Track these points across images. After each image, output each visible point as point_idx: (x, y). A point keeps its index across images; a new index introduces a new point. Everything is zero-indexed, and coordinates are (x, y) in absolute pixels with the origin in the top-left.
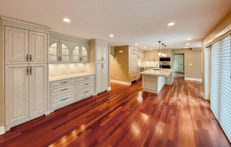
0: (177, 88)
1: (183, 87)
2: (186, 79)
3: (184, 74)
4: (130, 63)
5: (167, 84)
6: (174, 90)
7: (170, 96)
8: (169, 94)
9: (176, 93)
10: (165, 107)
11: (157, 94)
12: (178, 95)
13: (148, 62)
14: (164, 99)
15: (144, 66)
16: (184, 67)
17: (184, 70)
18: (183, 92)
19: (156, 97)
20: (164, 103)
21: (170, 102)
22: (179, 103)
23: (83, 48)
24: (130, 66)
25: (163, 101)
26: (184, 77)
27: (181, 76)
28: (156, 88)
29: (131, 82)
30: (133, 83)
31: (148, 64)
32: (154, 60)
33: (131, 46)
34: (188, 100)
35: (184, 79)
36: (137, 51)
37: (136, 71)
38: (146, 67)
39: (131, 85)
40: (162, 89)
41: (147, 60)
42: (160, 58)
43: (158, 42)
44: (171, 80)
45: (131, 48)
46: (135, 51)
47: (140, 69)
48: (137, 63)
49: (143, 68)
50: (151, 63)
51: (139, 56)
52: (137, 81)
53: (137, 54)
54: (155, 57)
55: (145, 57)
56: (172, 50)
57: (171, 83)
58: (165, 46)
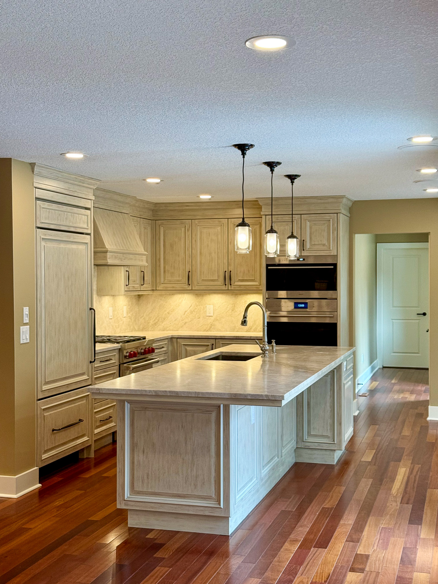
0: (364, 487)
2: (433, 414)
5: (307, 458)
8: (303, 528)
9: (348, 520)
11: (226, 538)
12: (356, 533)
18: (394, 506)
22: (351, 579)
26: (425, 404)
28: (213, 496)
29: (40, 469)
30: (56, 479)
31: (185, 315)
32: (231, 285)
33: (30, 164)
34: (413, 556)
35: (428, 419)
36: (89, 204)
37: (85, 377)
38: (167, 340)
39: (37, 490)
40: (267, 502)
41: (178, 281)
42: (268, 271)
43: (233, 148)
44: (329, 434)
45: (36, 185)
46: (74, 213)
47: (116, 353)
48: (90, 307)
49: (145, 350)
50: (210, 305)
51: (106, 252)
52: (92, 455)
53: (89, 232)
54: (233, 261)
55: (164, 259)
56: (350, 207)
57: (335, 450)
58: (293, 175)
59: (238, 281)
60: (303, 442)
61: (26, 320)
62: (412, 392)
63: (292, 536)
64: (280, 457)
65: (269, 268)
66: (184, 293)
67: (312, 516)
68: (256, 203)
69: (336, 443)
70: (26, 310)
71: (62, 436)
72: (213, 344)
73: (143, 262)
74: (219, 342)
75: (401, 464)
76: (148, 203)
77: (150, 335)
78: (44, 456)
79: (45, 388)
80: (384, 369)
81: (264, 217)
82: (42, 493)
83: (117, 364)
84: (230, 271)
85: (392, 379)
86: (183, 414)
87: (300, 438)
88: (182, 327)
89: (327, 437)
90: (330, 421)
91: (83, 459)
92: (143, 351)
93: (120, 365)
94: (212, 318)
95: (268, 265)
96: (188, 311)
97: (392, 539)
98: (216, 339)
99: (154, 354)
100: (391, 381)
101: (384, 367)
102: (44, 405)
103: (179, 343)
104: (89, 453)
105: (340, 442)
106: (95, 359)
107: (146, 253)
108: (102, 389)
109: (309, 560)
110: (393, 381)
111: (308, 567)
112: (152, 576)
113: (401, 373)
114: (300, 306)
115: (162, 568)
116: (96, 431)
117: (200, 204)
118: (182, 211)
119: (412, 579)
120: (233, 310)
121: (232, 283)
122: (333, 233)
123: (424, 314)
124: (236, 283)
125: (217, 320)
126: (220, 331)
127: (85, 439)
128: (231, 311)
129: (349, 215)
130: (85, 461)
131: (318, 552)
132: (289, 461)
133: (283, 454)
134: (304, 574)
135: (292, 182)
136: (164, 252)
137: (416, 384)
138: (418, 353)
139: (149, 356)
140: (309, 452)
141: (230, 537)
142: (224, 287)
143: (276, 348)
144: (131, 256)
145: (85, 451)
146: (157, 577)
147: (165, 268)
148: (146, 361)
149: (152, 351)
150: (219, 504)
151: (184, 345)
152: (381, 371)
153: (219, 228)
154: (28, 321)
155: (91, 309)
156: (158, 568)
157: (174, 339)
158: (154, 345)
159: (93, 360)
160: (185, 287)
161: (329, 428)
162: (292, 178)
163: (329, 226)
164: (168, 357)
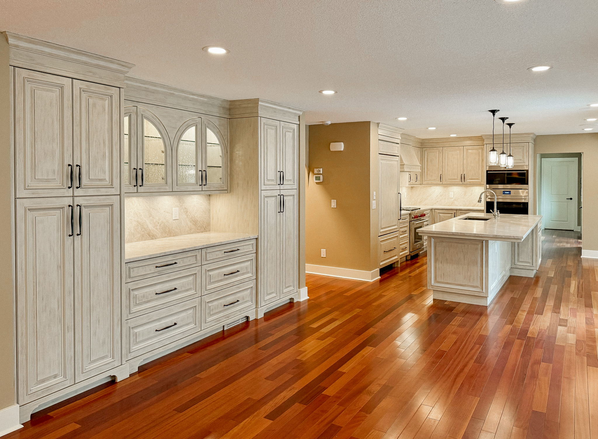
0: (554, 289)
1: (574, 284)
2: (586, 254)
3: (580, 238)
4: (373, 194)
5: (517, 273)
6: (545, 295)
7: (530, 313)
8: (526, 306)
9: (550, 303)
10: (518, 342)
11: (486, 307)
12: (556, 309)
13: (436, 191)
14: (511, 323)
15: (423, 207)
16: (580, 208)
17: (579, 224)
18: (574, 298)
19: (483, 318)
20: (512, 332)
21: (531, 328)
22: (561, 329)
23: (212, 137)
24: (373, 204)
25: (509, 327)
26: (579, 250)
27: (570, 244)
28: (479, 286)
29: (380, 269)
30: (386, 275)
31: (438, 197)
32: (464, 181)
33: (377, 123)
34: (592, 321)
35: (581, 257)
36: (398, 141)
37: (396, 227)
38: (429, 210)
39: (379, 279)
40: (501, 293)
41: (434, 179)
42: (487, 173)
43: (488, 112)
44: (530, 261)
45: (379, 133)
46: (393, 146)
47: (408, 216)
48: (398, 192)
49: (421, 215)
50: (451, 192)
51: (404, 165)
52: (399, 266)
53: (398, 155)
54: (466, 169)
55: (427, 168)
56: (534, 139)
57: (533, 270)
58: (511, 124)
59: (469, 180)
60: (515, 265)
61: (375, 198)
62: (567, 243)
63: (521, 308)
64: (505, 271)
65: (488, 172)
66: (437, 186)
67: (529, 301)
68: (481, 137)
69: (534, 266)
70: (375, 193)
71: (388, 255)
72: (455, 213)
73: (419, 170)
74: (458, 211)
75: (572, 278)
76: (420, 139)
77: (423, 208)
78: (381, 264)
79: (382, 231)
80: (545, 230)
81: (485, 145)
82: (381, 281)
83: (409, 221)
84: (465, 174)
85: (553, 235)
86: (463, 245)
87: (513, 262)
88: (435, 203)
89: (529, 262)
90: (531, 254)
91: (395, 267)
92: (420, 215)
93: (410, 222)
94: (453, 199)
95: (487, 171)
96: (439, 195)
97: (578, 314)
98: (456, 210)
99: (424, 217)
100: (553, 236)
101: (545, 229)
102: (381, 239)
103: (436, 212)
104: (398, 265)
105: (536, 265)
106: (401, 218)
107: (420, 165)
108: (424, 231)
109: (534, 320)
110: (554, 237)
111: (535, 322)
112: (455, 320)
113: (557, 232)
114: (506, 193)
115: (459, 317)
116: (401, 254)
117: (448, 139)
118: (438, 143)
119: (595, 331)
120: (465, 195)
121: (465, 181)
122: (526, 153)
123: (571, 199)
124: (468, 181)
125: (456, 200)
126: (457, 206)
127: (396, 257)
128: (463, 195)
129: (534, 143)
130: (396, 268)
131: (538, 317)
132: (508, 275)
133: (507, 270)
134: (534, 325)
135: (510, 127)
136: (427, 164)
137: (568, 239)
138: (567, 221)
139: (422, 218)
140: (519, 270)
141: (488, 307)
142: (461, 183)
143: (500, 215)
144: (414, 167)
145: (396, 263)
146: (458, 321)
147: (427, 172)
148: (421, 220)
149: (425, 215)
150: (483, 290)
151: (438, 213)
152: (544, 231)
153: (458, 151)
154: (375, 199)
155: (399, 193)
156: (456, 317)
157: (433, 210)
158: (425, 213)
159: (400, 219)
160: (438, 182)
161: (530, 258)
162: (510, 125)
163: (523, 150)
164: (430, 219)
